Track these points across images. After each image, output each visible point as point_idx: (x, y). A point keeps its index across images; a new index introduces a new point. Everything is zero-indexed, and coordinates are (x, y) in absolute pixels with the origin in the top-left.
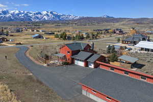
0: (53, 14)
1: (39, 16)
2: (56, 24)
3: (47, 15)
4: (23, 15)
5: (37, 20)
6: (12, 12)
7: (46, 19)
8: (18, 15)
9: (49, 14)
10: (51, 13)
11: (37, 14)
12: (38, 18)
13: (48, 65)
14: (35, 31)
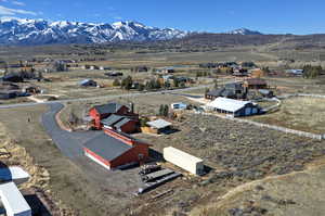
0: (134, 28)
1: (107, 32)
2: (138, 50)
3: (123, 30)
4: (75, 30)
5: (103, 41)
6: (54, 24)
7: (121, 38)
8: (66, 29)
9: (126, 27)
10: (131, 25)
11: (103, 27)
12: (104, 36)
13: (74, 131)
14: (92, 68)
